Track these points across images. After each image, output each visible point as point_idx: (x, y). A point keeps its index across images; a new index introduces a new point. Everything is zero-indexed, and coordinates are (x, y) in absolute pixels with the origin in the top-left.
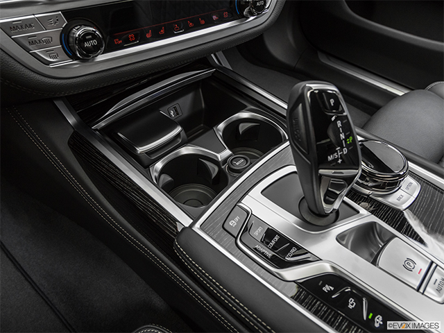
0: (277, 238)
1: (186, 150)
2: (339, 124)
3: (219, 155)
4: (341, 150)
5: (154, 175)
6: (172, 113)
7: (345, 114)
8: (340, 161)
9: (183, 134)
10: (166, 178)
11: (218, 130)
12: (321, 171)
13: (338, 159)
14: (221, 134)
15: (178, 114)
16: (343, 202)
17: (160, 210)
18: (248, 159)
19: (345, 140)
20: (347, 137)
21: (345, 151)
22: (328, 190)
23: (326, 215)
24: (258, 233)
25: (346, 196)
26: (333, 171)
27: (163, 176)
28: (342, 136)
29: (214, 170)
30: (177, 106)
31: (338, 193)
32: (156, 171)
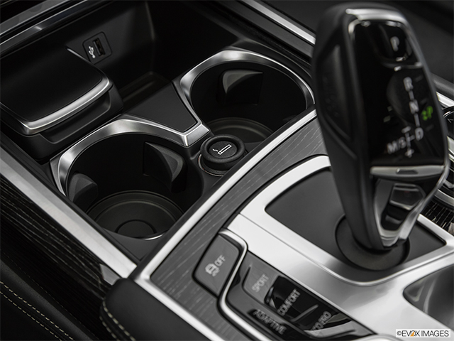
0: (294, 295)
1: (120, 127)
2: (408, 83)
3: (184, 136)
4: (412, 133)
5: (59, 176)
6: (91, 51)
7: (419, 65)
8: (410, 153)
9: (114, 94)
10: (83, 182)
11: (183, 86)
12: (376, 170)
13: (406, 149)
14: (188, 93)
15: (102, 53)
16: (418, 224)
17: (73, 246)
18: (241, 142)
19: (419, 113)
20: (422, 107)
21: (419, 134)
22: (389, 204)
23: (386, 250)
24: (259, 286)
25: (423, 213)
26: (398, 169)
27: (76, 178)
28: (414, 107)
29: (175, 163)
30: (101, 37)
31: (408, 208)
32: (62, 168)
